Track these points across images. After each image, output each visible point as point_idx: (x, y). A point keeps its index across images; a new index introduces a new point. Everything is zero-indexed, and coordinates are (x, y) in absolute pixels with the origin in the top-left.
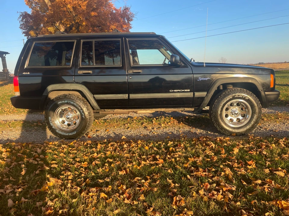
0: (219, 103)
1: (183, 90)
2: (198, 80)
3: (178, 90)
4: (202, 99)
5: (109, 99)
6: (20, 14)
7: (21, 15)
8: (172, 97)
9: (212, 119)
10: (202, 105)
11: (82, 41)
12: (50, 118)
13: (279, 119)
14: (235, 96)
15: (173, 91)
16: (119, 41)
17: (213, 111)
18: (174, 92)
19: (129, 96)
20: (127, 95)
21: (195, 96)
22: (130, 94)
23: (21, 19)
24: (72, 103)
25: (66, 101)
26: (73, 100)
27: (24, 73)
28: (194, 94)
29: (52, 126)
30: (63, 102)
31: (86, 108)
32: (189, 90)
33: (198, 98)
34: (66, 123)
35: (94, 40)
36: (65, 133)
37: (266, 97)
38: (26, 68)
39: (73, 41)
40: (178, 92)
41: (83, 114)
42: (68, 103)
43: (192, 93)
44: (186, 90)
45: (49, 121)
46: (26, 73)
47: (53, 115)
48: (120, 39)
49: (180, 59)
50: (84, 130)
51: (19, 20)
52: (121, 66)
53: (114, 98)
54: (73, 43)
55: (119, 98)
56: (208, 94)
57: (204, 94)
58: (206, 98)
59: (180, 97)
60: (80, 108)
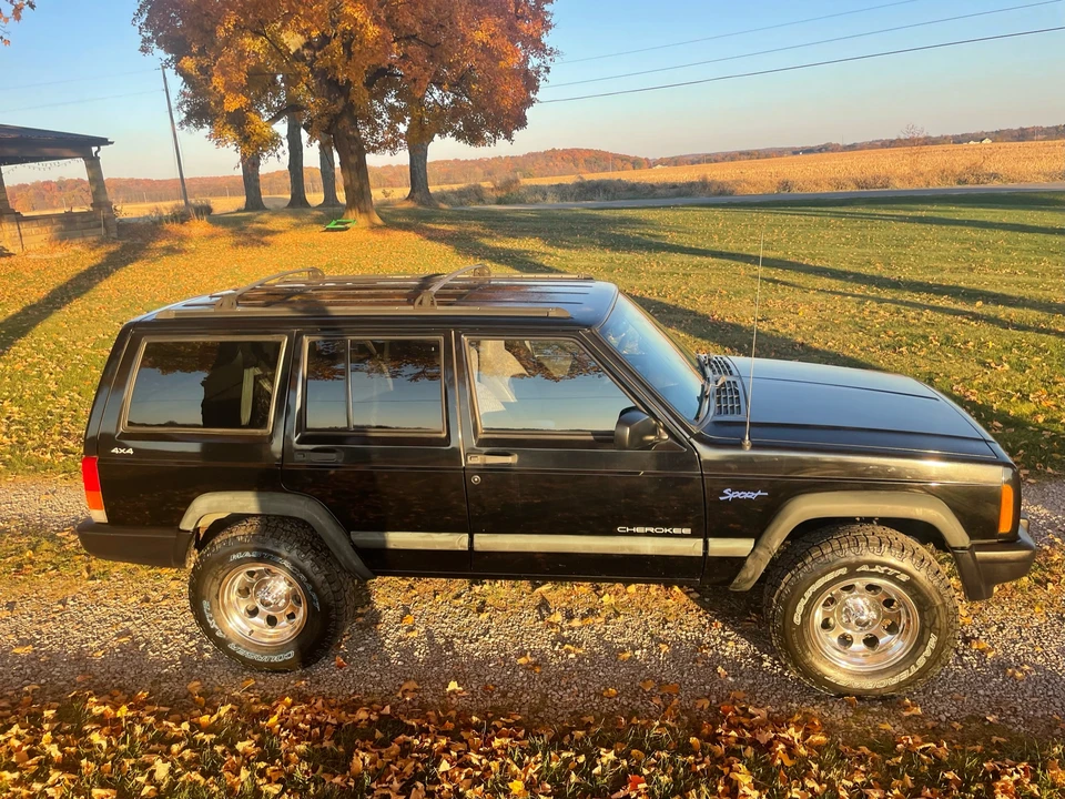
0: (797, 586)
1: (666, 531)
2: (721, 498)
3: (647, 529)
4: (737, 563)
5: (401, 547)
8: (627, 552)
11: (307, 341)
12: (206, 602)
14: (858, 566)
15: (628, 529)
17: (774, 612)
18: (631, 534)
19: (471, 541)
20: (465, 538)
21: (710, 554)
22: (476, 536)
24: (276, 560)
25: (256, 554)
27: (116, 450)
28: (706, 547)
29: (215, 630)
30: (247, 555)
31: (325, 575)
32: (687, 531)
33: (722, 560)
36: (257, 653)
38: (121, 433)
39: (276, 338)
41: (315, 596)
42: (262, 560)
43: (700, 541)
44: (676, 531)
45: (204, 615)
47: (217, 595)
52: (444, 435)
54: (278, 346)
56: (757, 550)
57: (741, 546)
58: (749, 562)
59: (657, 553)
60: (303, 575)
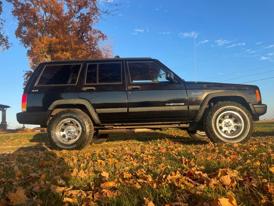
0: (212, 115)
1: (178, 104)
2: (191, 95)
3: (173, 104)
4: (197, 112)
5: (109, 112)
6: (26, 72)
7: (26, 74)
8: (168, 110)
9: (207, 131)
10: (196, 117)
11: (88, 64)
12: (52, 131)
13: (270, 139)
14: (227, 108)
15: (168, 104)
16: (120, 63)
17: (207, 122)
18: (170, 106)
19: (128, 110)
20: (127, 109)
21: (190, 109)
22: (129, 108)
23: (26, 77)
24: (75, 116)
25: (69, 115)
26: (76, 113)
27: (33, 91)
28: (188, 108)
29: (53, 139)
30: (67, 115)
31: (88, 121)
32: (183, 104)
33: (193, 111)
34: (67, 137)
35: (98, 64)
36: (65, 146)
37: (255, 109)
38: (35, 86)
39: (80, 64)
40: (174, 105)
41: (84, 127)
42: (70, 117)
43: (187, 106)
44: (181, 104)
45: (51, 134)
46: (35, 91)
47: (56, 128)
48: (121, 62)
49: (174, 77)
50: (84, 143)
51: (24, 78)
52: (122, 83)
53: (115, 112)
54: (80, 65)
55: (119, 112)
56: (201, 107)
57: (197, 107)
58: (199, 111)
59: (176, 110)
60: (81, 121)
